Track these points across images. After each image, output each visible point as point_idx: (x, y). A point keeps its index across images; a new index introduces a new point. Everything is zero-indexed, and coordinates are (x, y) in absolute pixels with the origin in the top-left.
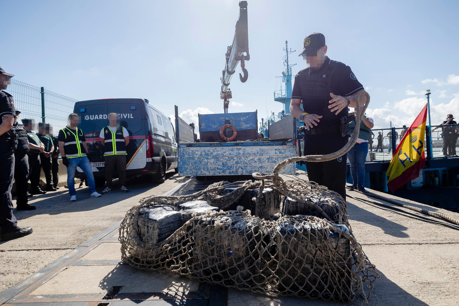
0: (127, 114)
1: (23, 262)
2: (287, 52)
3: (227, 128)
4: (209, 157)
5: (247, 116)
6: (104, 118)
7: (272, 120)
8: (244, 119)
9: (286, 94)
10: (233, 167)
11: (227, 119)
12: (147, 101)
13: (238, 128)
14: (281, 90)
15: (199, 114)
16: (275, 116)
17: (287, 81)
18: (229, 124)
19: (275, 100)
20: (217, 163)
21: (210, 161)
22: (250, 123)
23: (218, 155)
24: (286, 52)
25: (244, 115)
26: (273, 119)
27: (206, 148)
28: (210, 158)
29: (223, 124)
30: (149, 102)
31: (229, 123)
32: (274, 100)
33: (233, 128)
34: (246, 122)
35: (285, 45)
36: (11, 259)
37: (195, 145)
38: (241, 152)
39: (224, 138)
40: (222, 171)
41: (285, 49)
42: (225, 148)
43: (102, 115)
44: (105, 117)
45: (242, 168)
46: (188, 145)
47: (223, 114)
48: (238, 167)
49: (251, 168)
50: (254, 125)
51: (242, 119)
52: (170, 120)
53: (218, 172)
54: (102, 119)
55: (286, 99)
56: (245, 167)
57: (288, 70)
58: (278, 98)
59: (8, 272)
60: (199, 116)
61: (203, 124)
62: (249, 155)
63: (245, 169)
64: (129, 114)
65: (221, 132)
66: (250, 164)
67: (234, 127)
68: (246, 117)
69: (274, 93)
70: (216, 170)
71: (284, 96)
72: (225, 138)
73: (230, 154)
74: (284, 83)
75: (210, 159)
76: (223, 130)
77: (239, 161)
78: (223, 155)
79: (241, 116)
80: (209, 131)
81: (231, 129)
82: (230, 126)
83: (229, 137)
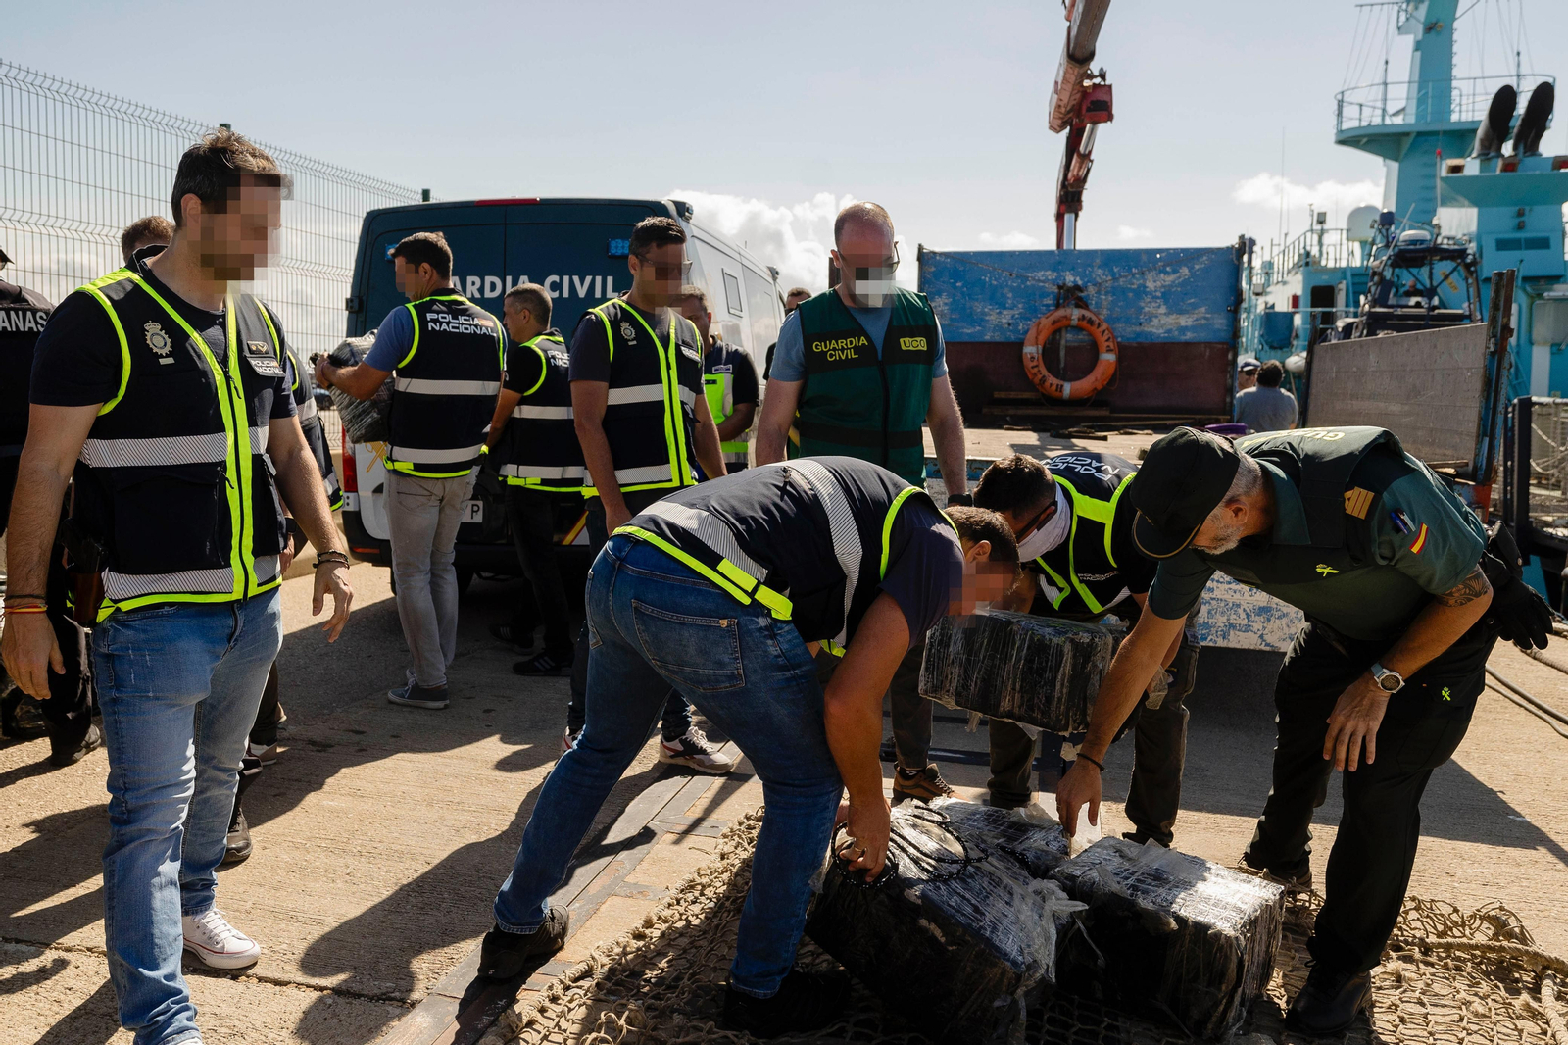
0: (588, 279)
3: (1068, 327)
5: (1185, 271)
6: (488, 294)
7: (1308, 254)
8: (1163, 286)
9: (1412, 109)
11: (1070, 279)
12: (688, 210)
13: (1126, 332)
14: (1385, 84)
15: (920, 248)
16: (1326, 234)
17: (1430, 27)
18: (1077, 306)
19: (1340, 144)
22: (1195, 306)
25: (1168, 264)
26: (1315, 251)
29: (1047, 305)
30: (695, 218)
31: (1082, 304)
32: (1333, 140)
33: (1098, 332)
34: (1173, 299)
39: (1047, 384)
43: (477, 280)
44: (493, 287)
47: (1051, 253)
50: (1220, 322)
51: (1150, 285)
52: (775, 279)
55: (1407, 134)
58: (1360, 128)
60: (925, 257)
61: (940, 304)
64: (599, 279)
65: (1030, 350)
71: (1394, 116)
72: (1052, 381)
74: (1409, 41)
76: (1042, 338)
79: (1149, 270)
80: (966, 339)
81: (1090, 335)
82: (1083, 317)
83: (1070, 380)
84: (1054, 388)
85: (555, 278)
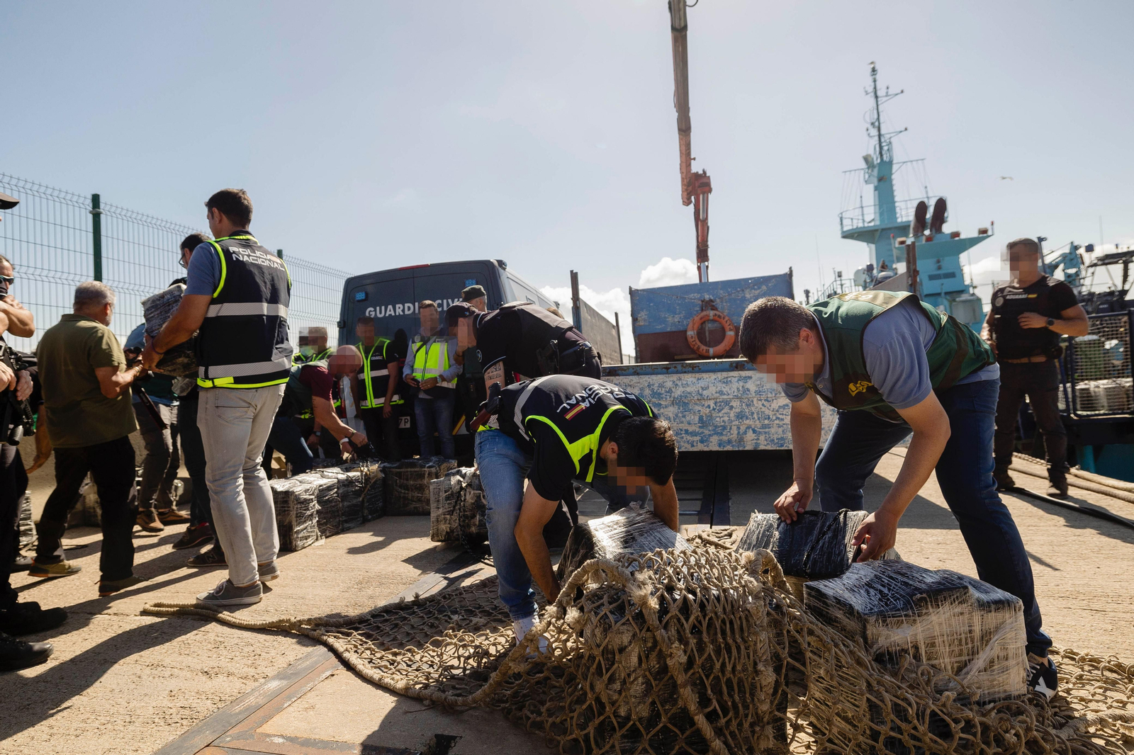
1: (246, 649)
2: (876, 97)
3: (708, 320)
4: (662, 403)
6: (407, 312)
9: (878, 218)
10: (731, 429)
11: (707, 297)
12: (504, 264)
14: (862, 208)
15: (630, 288)
16: (843, 282)
17: (880, 179)
18: (712, 309)
19: (844, 237)
20: (684, 416)
21: (666, 413)
23: (686, 394)
24: (873, 100)
25: (755, 285)
27: (654, 377)
28: (666, 403)
29: (697, 311)
30: (507, 267)
31: (714, 308)
32: (840, 236)
33: (724, 322)
35: (870, 79)
36: (222, 640)
37: (625, 370)
38: (751, 386)
39: (701, 350)
40: (698, 438)
41: (871, 89)
42: (705, 375)
43: (401, 306)
44: (409, 308)
45: (754, 431)
46: (607, 371)
47: (696, 284)
48: (743, 428)
49: (781, 430)
53: (688, 442)
54: (401, 313)
55: (877, 230)
56: (764, 426)
57: (881, 148)
58: (853, 229)
59: (216, 670)
60: (633, 293)
61: (643, 315)
62: (776, 394)
63: (766, 433)
65: (690, 333)
66: (777, 418)
67: (727, 318)
68: (759, 288)
69: (841, 219)
70: (683, 435)
71: (870, 222)
72: (703, 348)
73: (721, 393)
74: (871, 187)
75: (666, 407)
76: (696, 326)
77: (747, 411)
78: (701, 395)
79: (746, 288)
80: (658, 331)
81: (720, 323)
82: (716, 315)
83: (712, 347)
84: (704, 351)
85: (440, 301)
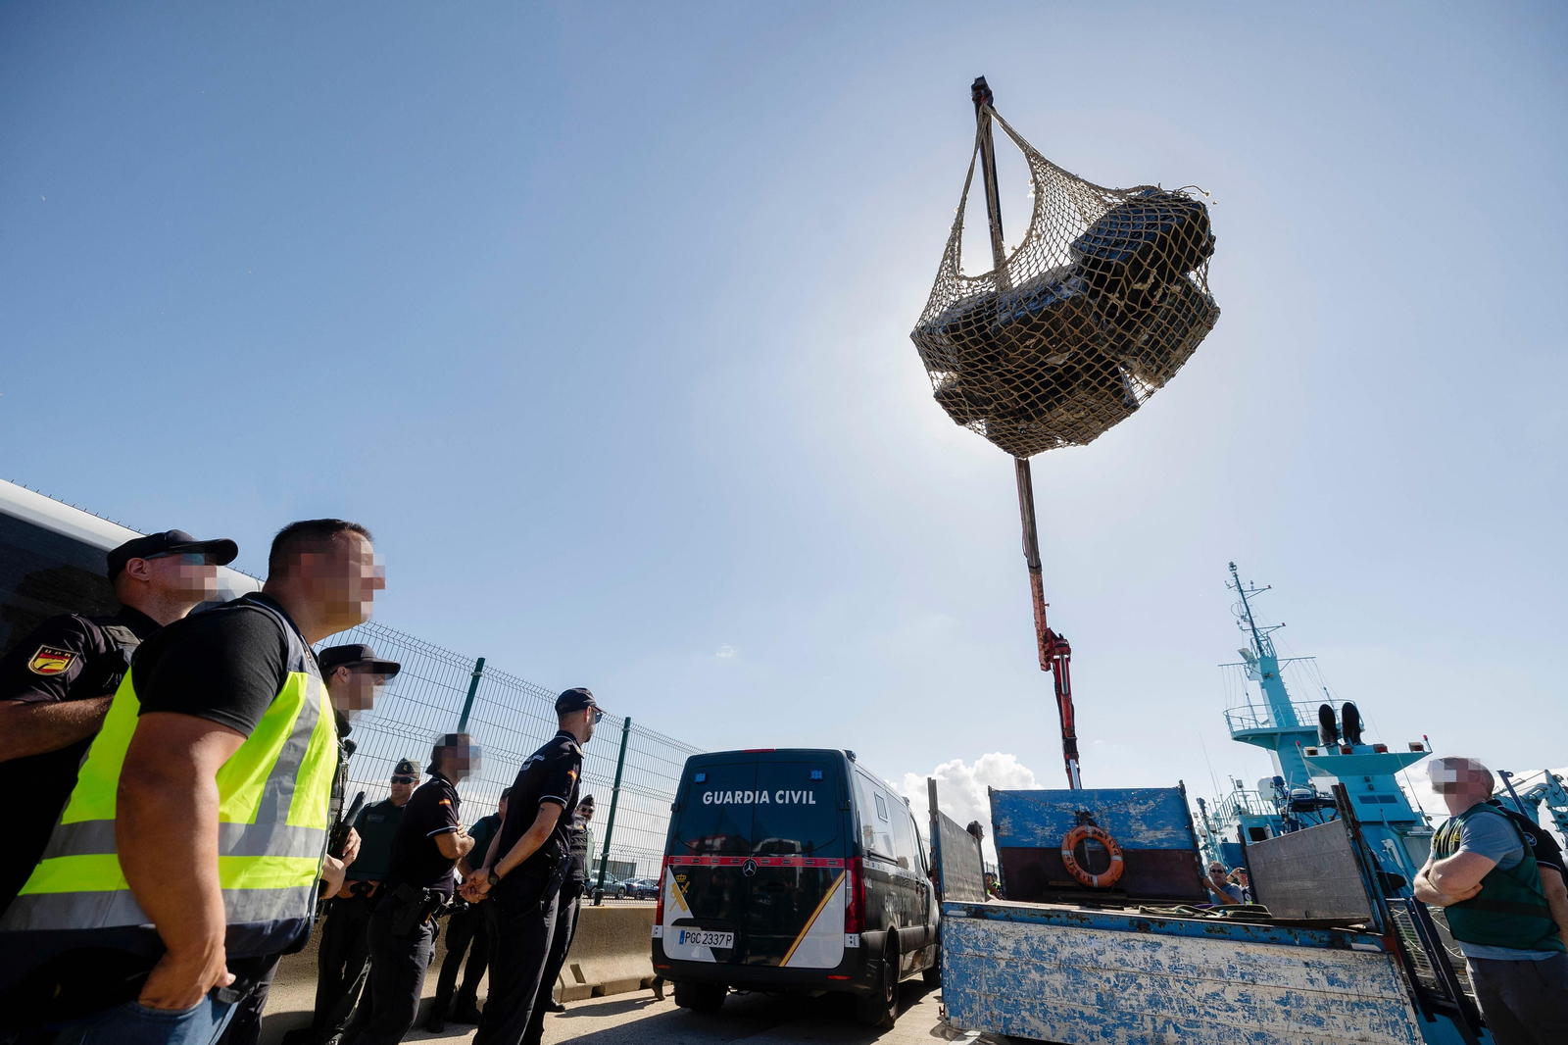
3: (1087, 838)
4: (1045, 965)
8: (1141, 812)
9: (1273, 720)
10: (1142, 1020)
11: (1082, 808)
14: (1251, 707)
17: (1266, 676)
18: (1090, 825)
19: (1236, 739)
20: (1076, 991)
21: (1052, 982)
23: (1077, 958)
25: (1140, 798)
27: (1032, 927)
28: (1051, 967)
29: (1071, 824)
31: (1092, 823)
32: (1230, 737)
33: (1106, 842)
34: (1149, 821)
38: (1161, 956)
39: (1082, 877)
42: (1099, 933)
43: (741, 793)
44: (749, 797)
45: (1177, 1030)
47: (1067, 791)
48: (1160, 1022)
49: (1214, 1032)
50: (1183, 836)
51: (1132, 812)
55: (1275, 734)
56: (1190, 1024)
57: (1258, 642)
58: (1245, 730)
60: (992, 794)
61: (1005, 823)
62: (1199, 975)
63: (1194, 1034)
65: (1066, 854)
66: (1207, 1013)
68: (1145, 803)
69: (1226, 714)
71: (1264, 724)
72: (1084, 874)
73: (1122, 961)
75: (1051, 973)
76: (1072, 845)
77: (1162, 994)
78: (1096, 961)
79: (1129, 802)
80: (1025, 845)
81: (1102, 843)
82: (1095, 832)
83: (1095, 874)
84: (1086, 879)
